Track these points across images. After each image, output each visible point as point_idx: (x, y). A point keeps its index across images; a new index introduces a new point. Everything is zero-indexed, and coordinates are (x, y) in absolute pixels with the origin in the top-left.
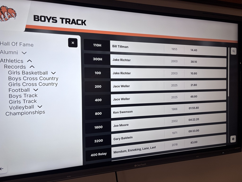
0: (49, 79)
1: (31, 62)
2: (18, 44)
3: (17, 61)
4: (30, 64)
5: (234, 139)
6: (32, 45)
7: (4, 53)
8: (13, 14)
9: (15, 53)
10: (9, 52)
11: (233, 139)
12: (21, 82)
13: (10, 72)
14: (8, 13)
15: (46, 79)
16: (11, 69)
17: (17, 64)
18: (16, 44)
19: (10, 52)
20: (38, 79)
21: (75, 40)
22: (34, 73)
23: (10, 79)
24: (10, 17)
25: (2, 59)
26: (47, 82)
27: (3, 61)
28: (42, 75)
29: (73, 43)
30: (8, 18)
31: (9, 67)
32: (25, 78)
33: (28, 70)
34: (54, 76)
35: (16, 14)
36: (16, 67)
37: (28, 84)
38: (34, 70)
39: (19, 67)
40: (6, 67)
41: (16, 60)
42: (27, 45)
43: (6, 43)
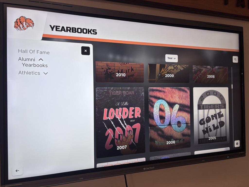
2: (36, 52)
5: (238, 144)
6: (48, 53)
7: (22, 60)
8: (31, 24)
9: (32, 60)
14: (27, 23)
18: (33, 52)
19: (28, 59)
21: (88, 48)
24: (28, 27)
29: (86, 51)
30: (26, 27)
35: (33, 24)
41: (33, 72)
42: (44, 52)
43: (24, 51)
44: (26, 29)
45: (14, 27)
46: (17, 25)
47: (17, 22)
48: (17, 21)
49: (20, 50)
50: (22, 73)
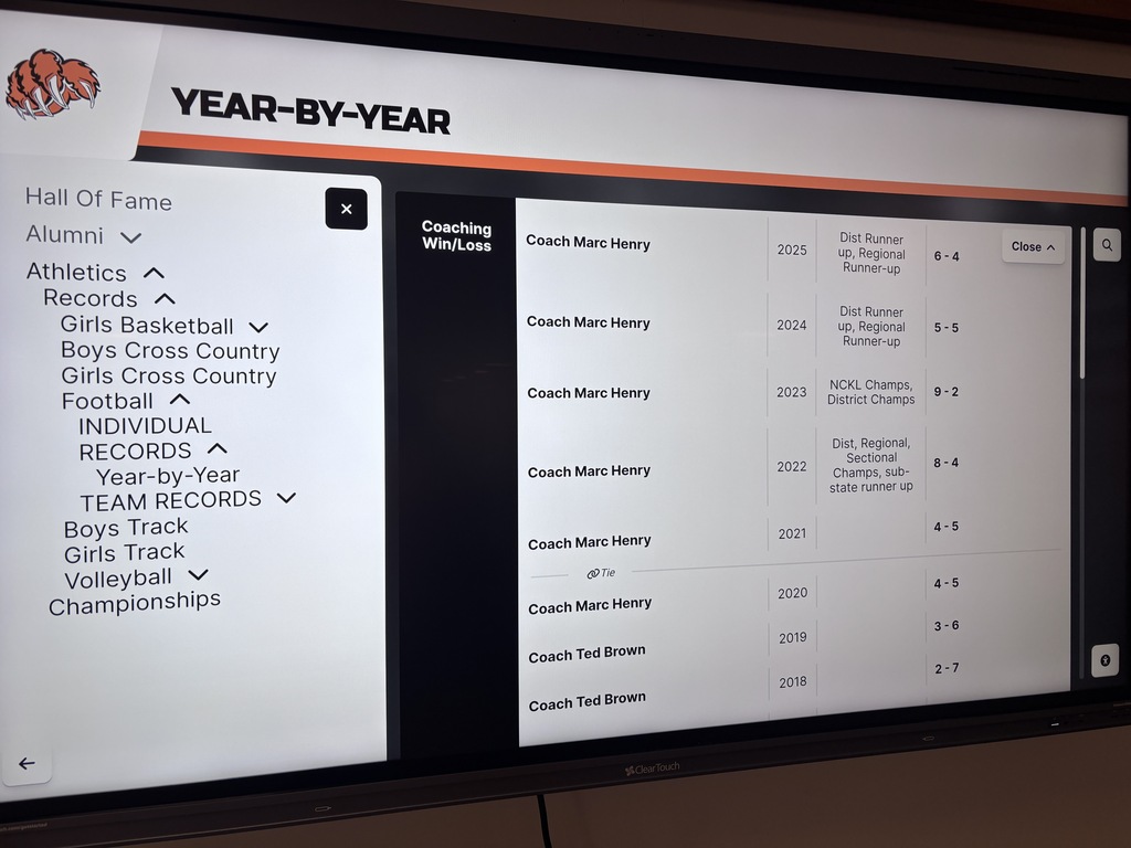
0: (239, 353)
1: (162, 277)
2: (106, 199)
3: (101, 275)
4: (156, 286)
5: (1109, 661)
6: (165, 204)
7: (42, 238)
8: (84, 84)
9: (91, 236)
10: (65, 233)
11: (1105, 660)
12: (115, 366)
13: (68, 321)
14: (64, 81)
15: (226, 353)
16: (73, 309)
17: (101, 287)
18: (95, 198)
19: (69, 235)
20: (192, 351)
21: (359, 198)
22: (172, 327)
23: (68, 353)
24: (70, 99)
25: (34, 264)
26: (228, 366)
27: (38, 273)
28: (209, 338)
29: (347, 209)
30: (61, 102)
31: (65, 299)
32: (133, 350)
33: (147, 311)
34: (261, 340)
35: (96, 84)
36: (94, 300)
37: (145, 376)
38: (173, 314)
39: (108, 299)
40: (53, 299)
41: (95, 268)
42: (144, 202)
43: (51, 196)
44: (63, 109)
45: (8, 102)
46: (21, 90)
47: (20, 79)
48: (17, 72)
49: (34, 191)
50: (42, 272)
